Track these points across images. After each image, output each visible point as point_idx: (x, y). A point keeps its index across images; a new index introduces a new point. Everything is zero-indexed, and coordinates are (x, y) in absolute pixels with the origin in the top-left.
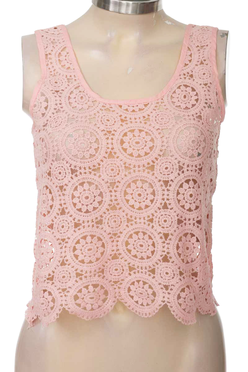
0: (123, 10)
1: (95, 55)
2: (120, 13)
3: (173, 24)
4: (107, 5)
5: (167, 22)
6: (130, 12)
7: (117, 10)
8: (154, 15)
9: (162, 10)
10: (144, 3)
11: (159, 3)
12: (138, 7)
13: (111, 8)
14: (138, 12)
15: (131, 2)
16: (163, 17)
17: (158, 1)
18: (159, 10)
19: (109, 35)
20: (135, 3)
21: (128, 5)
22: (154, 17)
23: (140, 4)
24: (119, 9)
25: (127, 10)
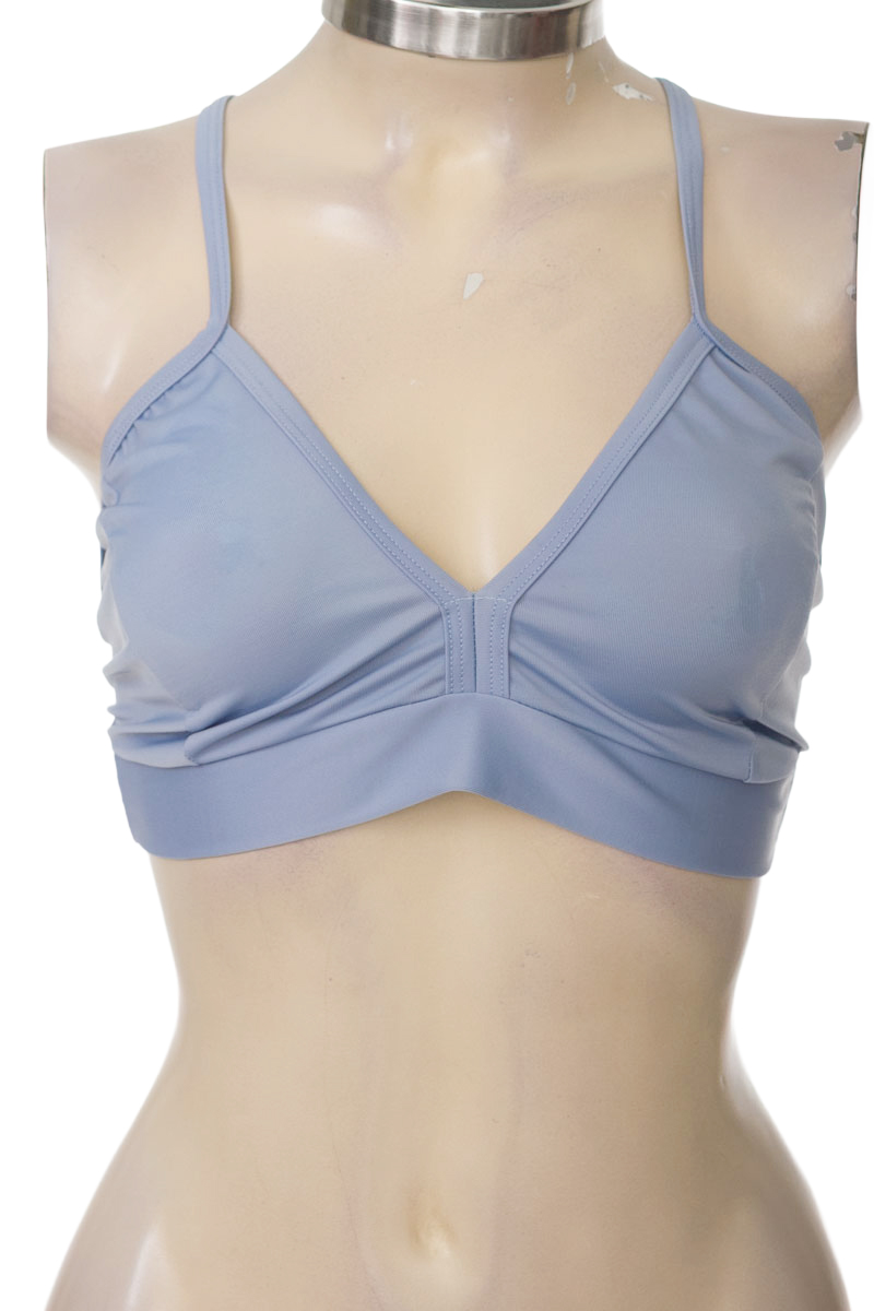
0: (447, 44)
1: (338, 223)
2: (431, 55)
3: (645, 96)
4: (382, 23)
5: (622, 90)
6: (472, 50)
7: (423, 44)
8: (569, 63)
9: (602, 45)
10: (529, 14)
11: (590, 14)
12: (506, 32)
13: (400, 34)
14: (504, 50)
15: (477, 12)
16: (607, 68)
17: (583, 7)
18: (588, 41)
19: (389, 145)
20: (493, 15)
21: (465, 23)
22: (569, 70)
23: (513, 21)
24: (432, 39)
25: (461, 41)
